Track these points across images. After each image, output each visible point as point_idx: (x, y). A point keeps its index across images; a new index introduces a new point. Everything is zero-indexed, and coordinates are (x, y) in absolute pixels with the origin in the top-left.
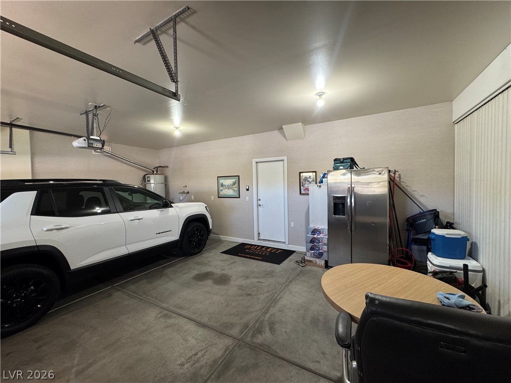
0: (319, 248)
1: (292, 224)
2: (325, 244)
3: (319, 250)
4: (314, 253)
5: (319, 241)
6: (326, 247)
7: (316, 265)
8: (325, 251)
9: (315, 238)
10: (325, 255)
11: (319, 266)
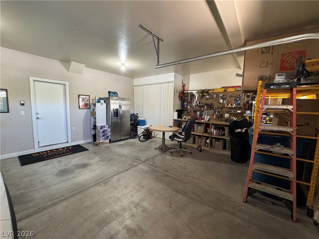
0: (107, 134)
1: (74, 128)
2: (109, 132)
3: (107, 135)
4: (104, 138)
5: (107, 131)
6: (110, 133)
7: (105, 143)
8: (109, 135)
9: (105, 130)
10: (110, 137)
11: (107, 143)
